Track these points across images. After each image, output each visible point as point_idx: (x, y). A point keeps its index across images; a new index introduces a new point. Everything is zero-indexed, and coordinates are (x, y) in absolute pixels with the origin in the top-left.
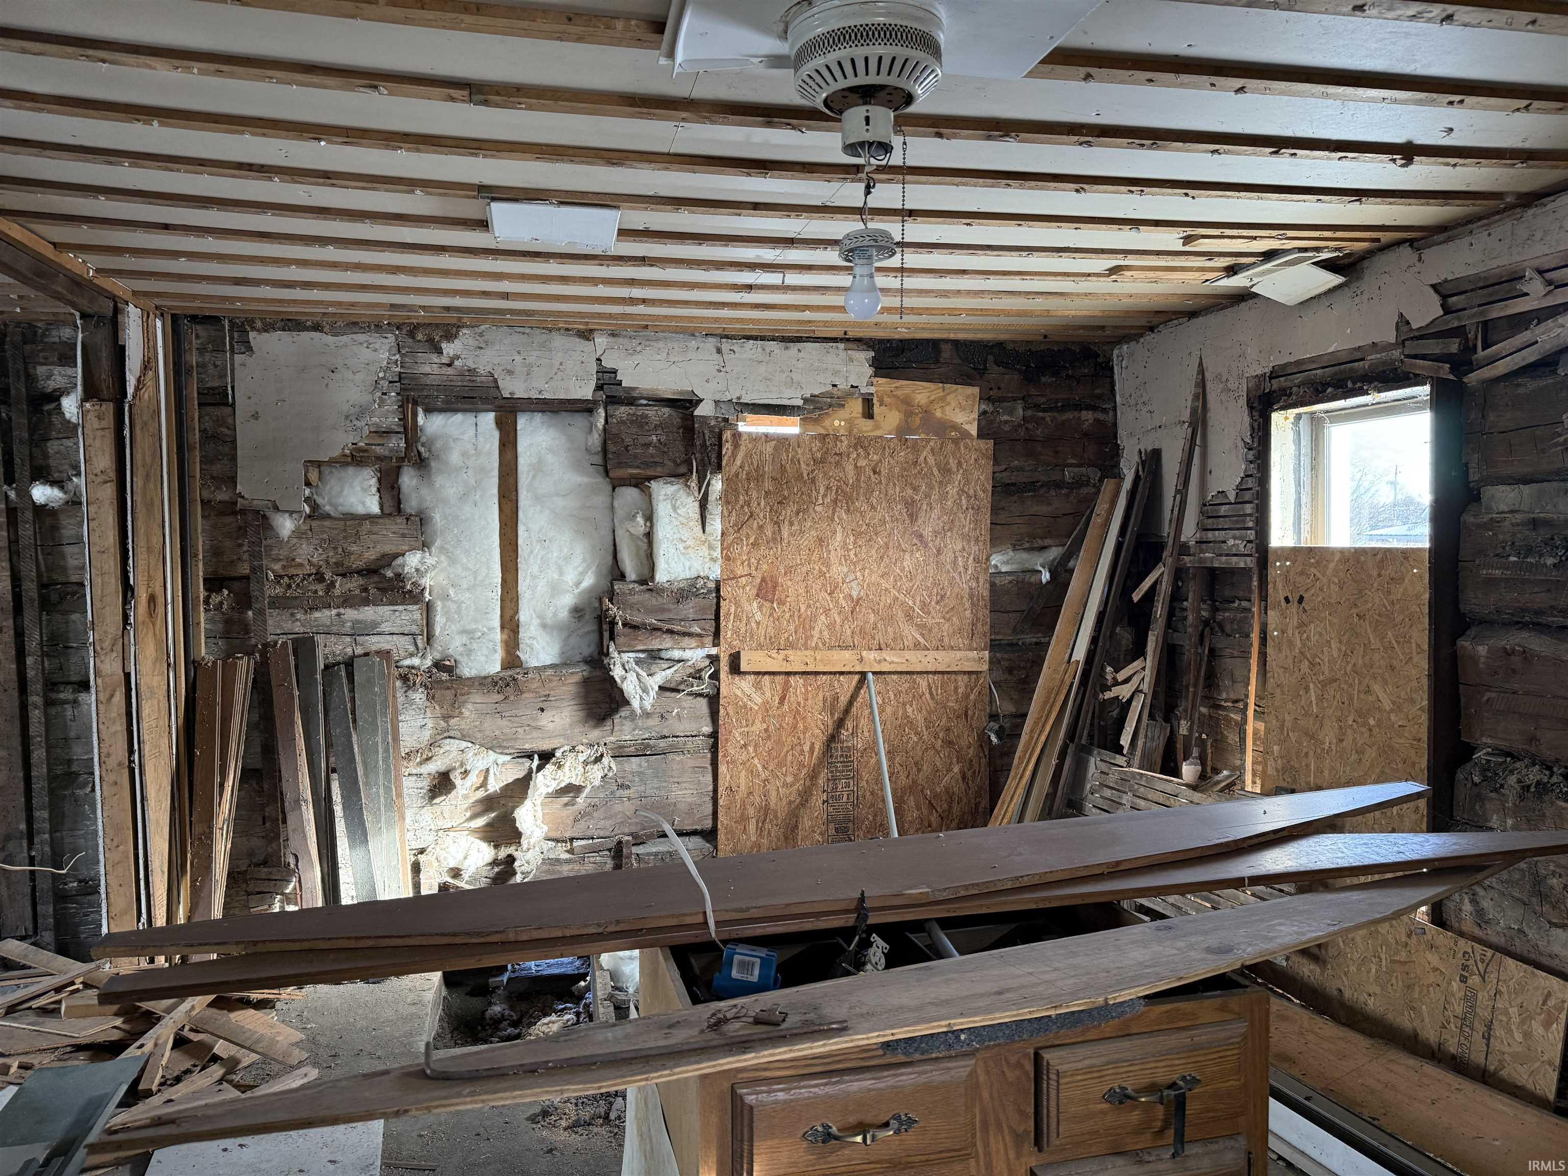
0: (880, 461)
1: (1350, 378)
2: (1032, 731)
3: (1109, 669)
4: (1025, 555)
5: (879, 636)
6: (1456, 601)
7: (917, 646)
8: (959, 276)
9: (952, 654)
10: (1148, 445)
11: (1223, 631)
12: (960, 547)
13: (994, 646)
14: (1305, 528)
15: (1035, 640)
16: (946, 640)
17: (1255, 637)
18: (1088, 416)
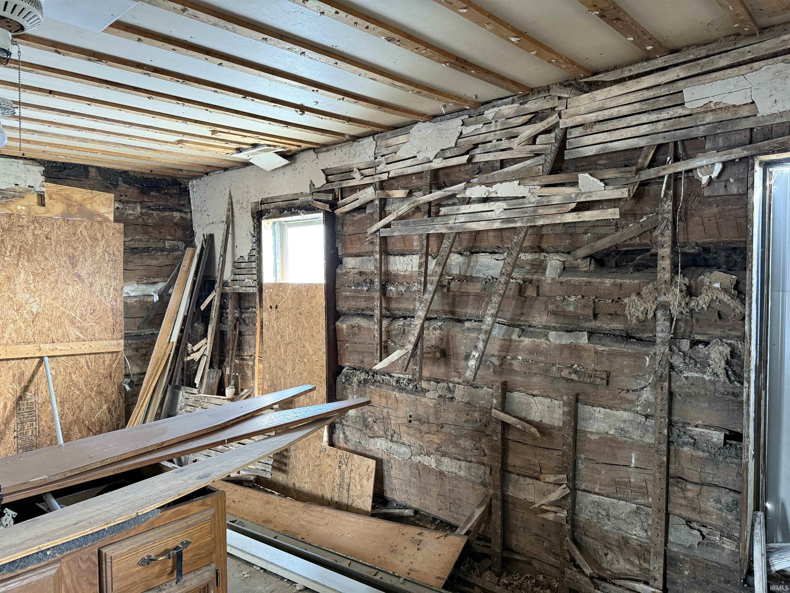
0: (51, 232)
1: (293, 207)
2: (148, 381)
3: (189, 345)
4: (144, 287)
5: (53, 335)
6: (335, 306)
7: (78, 339)
8: (91, 132)
9: (101, 342)
10: (207, 232)
11: (245, 323)
12: (104, 282)
13: (127, 337)
14: (279, 274)
15: (151, 332)
16: (97, 335)
17: (258, 325)
18: (177, 215)
